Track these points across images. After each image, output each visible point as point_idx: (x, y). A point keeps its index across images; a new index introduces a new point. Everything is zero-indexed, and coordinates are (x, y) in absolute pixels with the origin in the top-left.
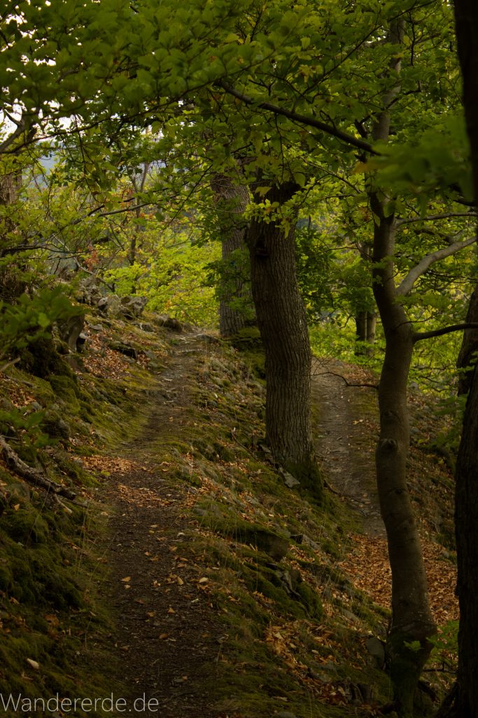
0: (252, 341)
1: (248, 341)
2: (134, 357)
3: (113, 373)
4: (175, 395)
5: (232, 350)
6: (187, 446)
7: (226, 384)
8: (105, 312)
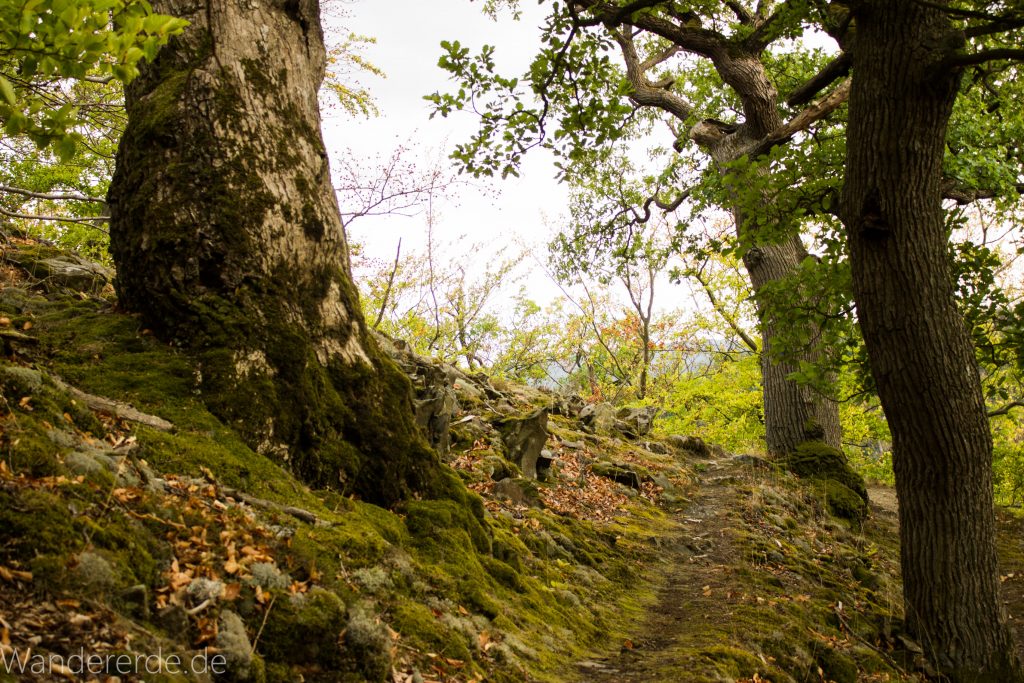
0: (818, 461)
1: (813, 461)
2: (636, 486)
3: (599, 512)
4: (709, 545)
5: (789, 476)
6: (750, 655)
7: (791, 525)
8: (592, 426)
